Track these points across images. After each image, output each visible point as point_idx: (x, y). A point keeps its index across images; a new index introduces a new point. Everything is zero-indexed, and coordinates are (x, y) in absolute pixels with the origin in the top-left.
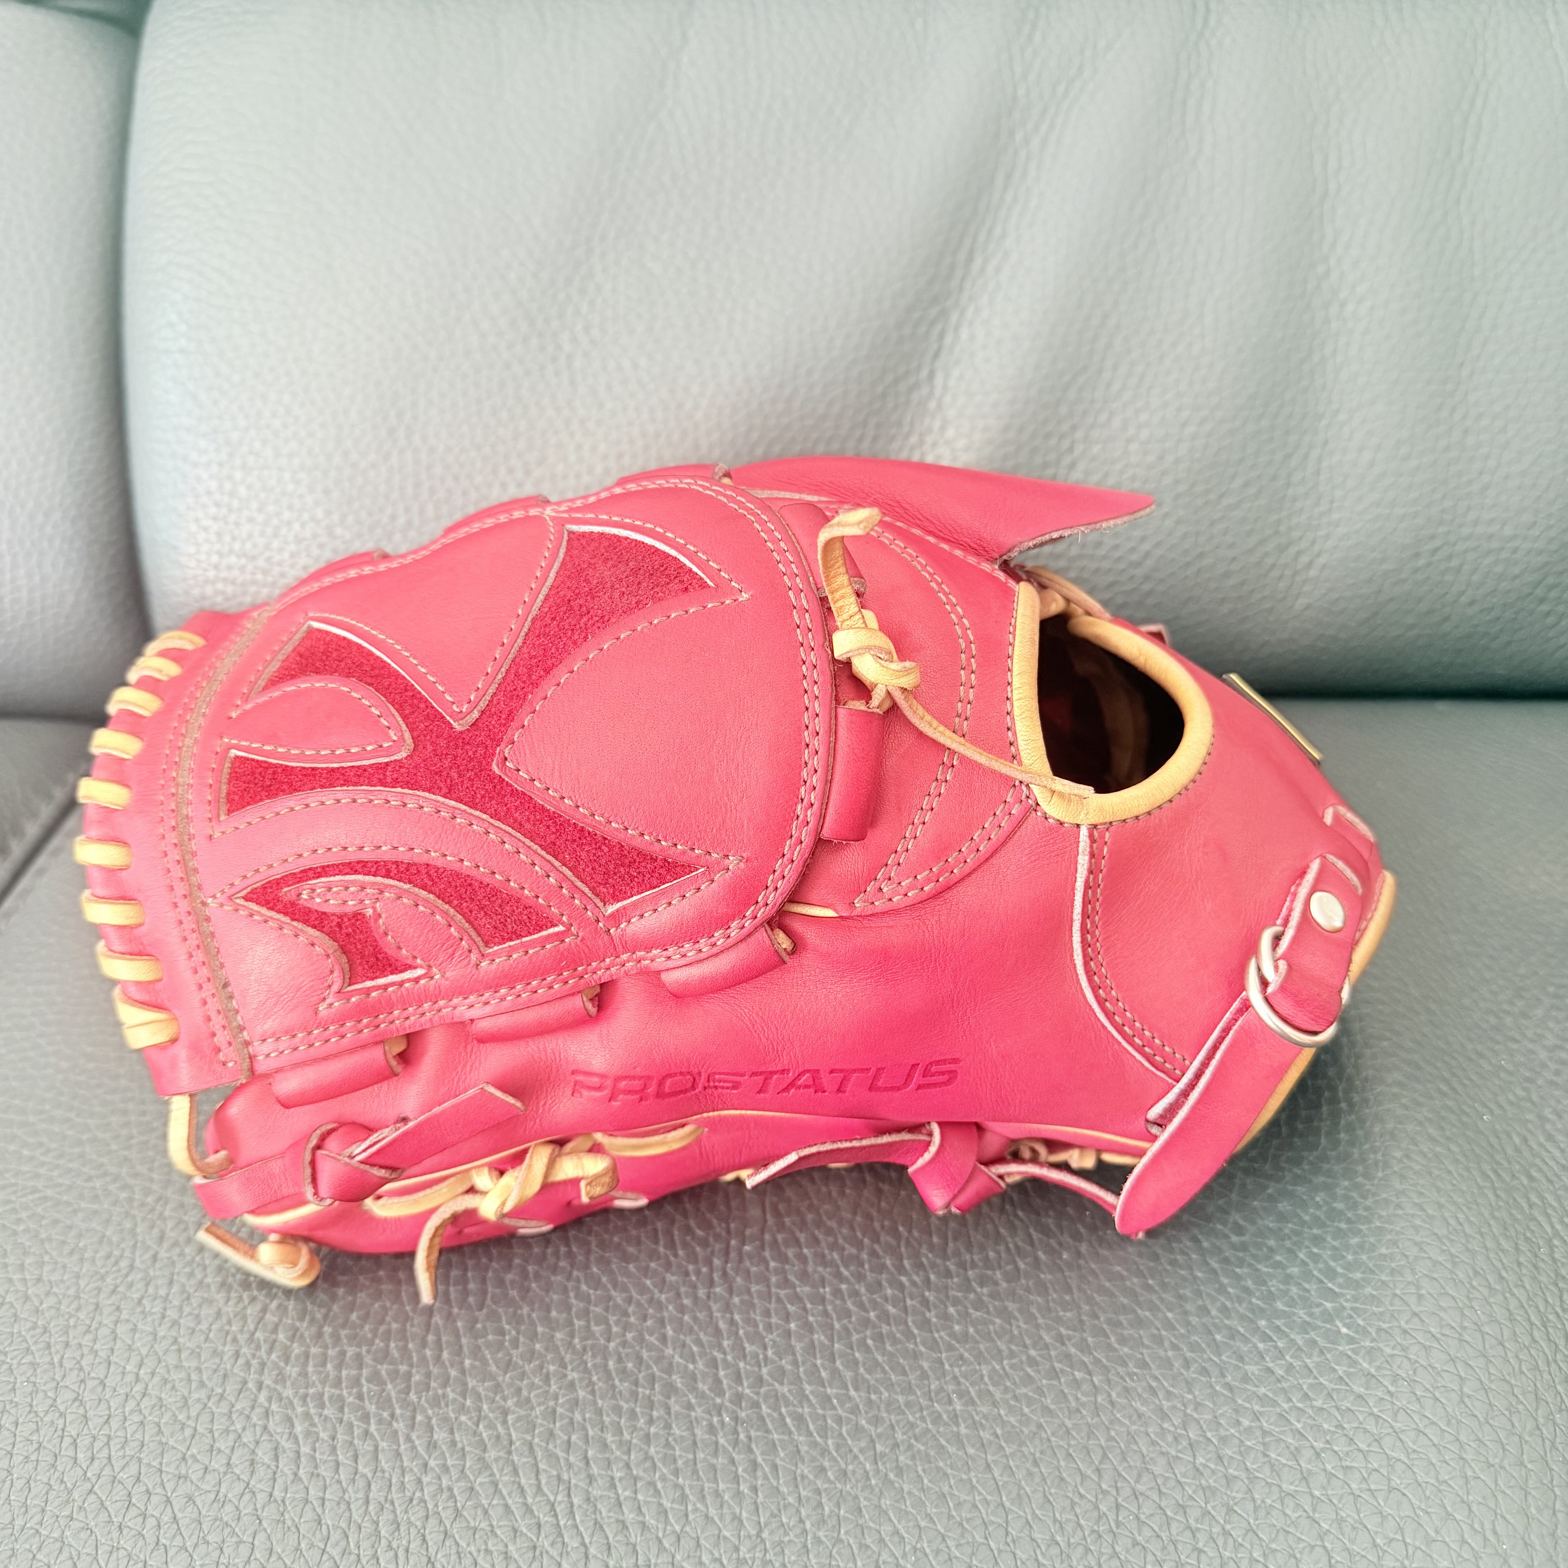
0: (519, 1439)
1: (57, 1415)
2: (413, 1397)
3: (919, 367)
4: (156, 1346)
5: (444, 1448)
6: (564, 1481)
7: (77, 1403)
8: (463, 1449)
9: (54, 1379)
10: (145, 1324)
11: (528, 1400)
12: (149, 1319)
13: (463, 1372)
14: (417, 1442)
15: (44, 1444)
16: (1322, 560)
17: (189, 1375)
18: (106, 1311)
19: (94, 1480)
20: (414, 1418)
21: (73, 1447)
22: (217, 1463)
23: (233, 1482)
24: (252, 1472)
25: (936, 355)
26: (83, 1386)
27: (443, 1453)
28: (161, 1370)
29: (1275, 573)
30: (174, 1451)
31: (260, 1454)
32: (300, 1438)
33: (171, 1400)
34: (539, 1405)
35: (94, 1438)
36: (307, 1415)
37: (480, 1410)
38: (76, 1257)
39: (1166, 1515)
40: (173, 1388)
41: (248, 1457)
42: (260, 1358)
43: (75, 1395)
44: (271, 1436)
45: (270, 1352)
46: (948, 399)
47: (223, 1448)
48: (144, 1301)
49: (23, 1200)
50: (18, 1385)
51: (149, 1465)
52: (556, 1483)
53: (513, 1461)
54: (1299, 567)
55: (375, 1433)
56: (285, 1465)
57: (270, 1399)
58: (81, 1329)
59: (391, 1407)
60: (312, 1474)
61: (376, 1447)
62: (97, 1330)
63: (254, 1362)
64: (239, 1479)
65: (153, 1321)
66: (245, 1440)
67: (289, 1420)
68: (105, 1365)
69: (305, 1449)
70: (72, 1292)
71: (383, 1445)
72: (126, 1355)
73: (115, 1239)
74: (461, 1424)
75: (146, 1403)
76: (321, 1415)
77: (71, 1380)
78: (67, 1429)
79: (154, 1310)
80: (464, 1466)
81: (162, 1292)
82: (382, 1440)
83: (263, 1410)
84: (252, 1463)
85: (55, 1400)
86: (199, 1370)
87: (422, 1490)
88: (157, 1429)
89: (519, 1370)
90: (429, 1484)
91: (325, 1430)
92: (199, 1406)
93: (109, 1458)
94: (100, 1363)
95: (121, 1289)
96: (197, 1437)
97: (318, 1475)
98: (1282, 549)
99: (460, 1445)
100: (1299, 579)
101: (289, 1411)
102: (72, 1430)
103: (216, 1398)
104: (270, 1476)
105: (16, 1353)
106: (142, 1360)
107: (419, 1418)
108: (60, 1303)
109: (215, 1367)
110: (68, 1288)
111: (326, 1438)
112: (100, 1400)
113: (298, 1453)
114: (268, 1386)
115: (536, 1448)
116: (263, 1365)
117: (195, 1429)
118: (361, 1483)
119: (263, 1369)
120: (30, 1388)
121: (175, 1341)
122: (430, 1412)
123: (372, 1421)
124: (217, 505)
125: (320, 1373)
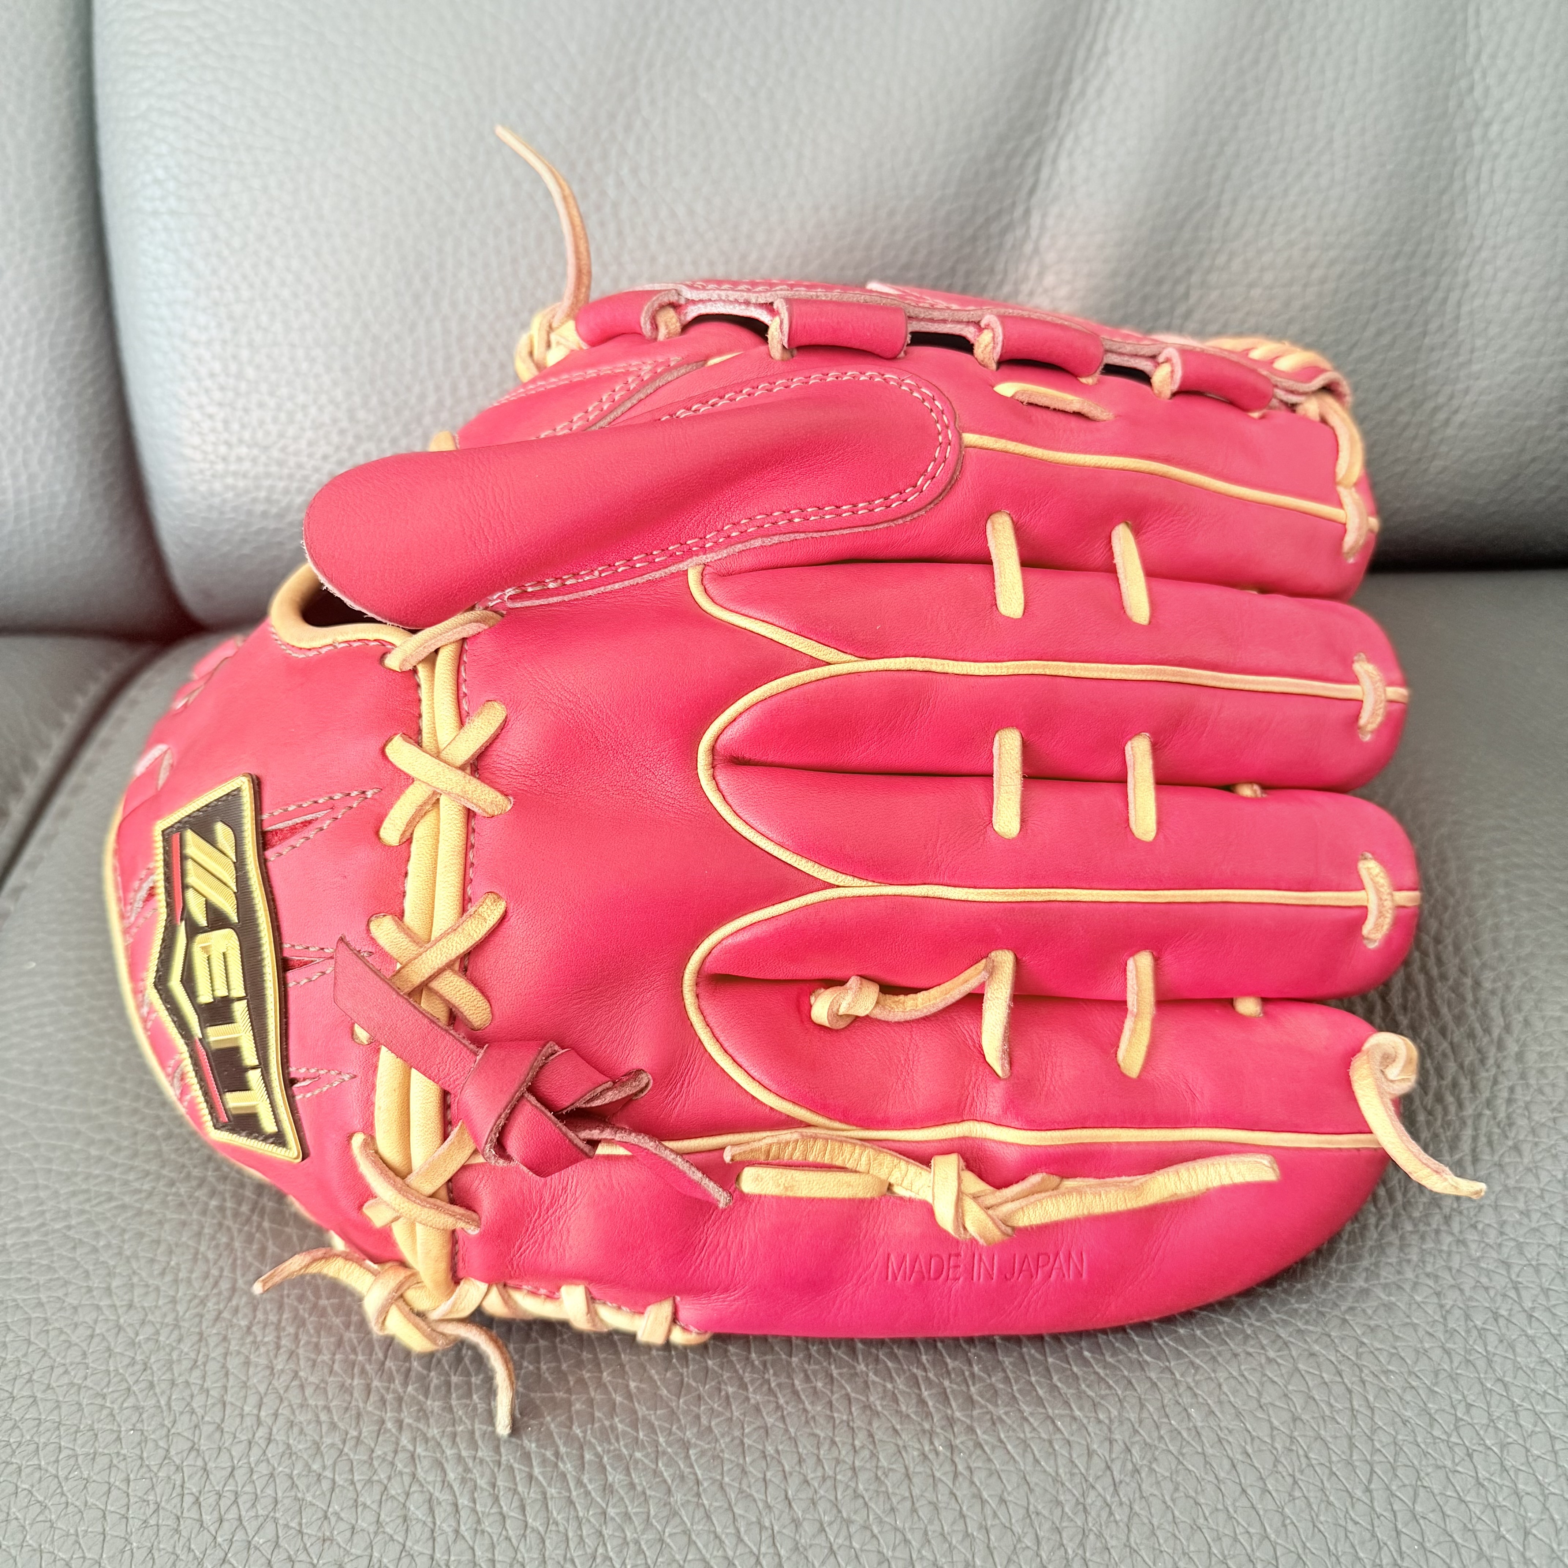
0: (706, 1479)
1: (173, 1468)
2: (577, 1431)
3: (1014, 205)
4: (275, 1382)
5: (622, 1492)
6: (766, 1528)
7: (194, 1454)
8: (644, 1493)
9: (163, 1425)
10: (259, 1356)
11: (709, 1429)
12: (263, 1350)
13: (629, 1396)
14: (590, 1487)
15: (163, 1504)
16: (1459, 418)
17: (317, 1416)
18: (213, 1341)
19: (226, 1547)
20: (582, 1457)
21: (196, 1507)
22: (365, 1522)
23: (386, 1543)
24: (407, 1531)
25: (1032, 191)
26: (197, 1432)
27: (622, 1499)
28: (284, 1411)
29: (1410, 432)
30: (314, 1508)
31: (412, 1508)
32: (456, 1487)
33: (300, 1447)
34: (723, 1436)
35: (220, 1496)
36: (459, 1458)
37: (657, 1444)
38: (168, 1278)
39: (1454, 1541)
40: (301, 1432)
41: (399, 1512)
42: (395, 1391)
43: (190, 1444)
44: (422, 1485)
45: (405, 1384)
46: (1045, 242)
47: (368, 1503)
48: (254, 1329)
49: (98, 1209)
50: (123, 1434)
51: (287, 1526)
52: (757, 1530)
53: (703, 1505)
54: (1436, 425)
55: (540, 1478)
56: (444, 1521)
57: (414, 1440)
58: (186, 1364)
59: (554, 1444)
60: (476, 1530)
61: (544, 1494)
62: (205, 1364)
63: (389, 1397)
64: (392, 1538)
65: (268, 1352)
66: (393, 1492)
67: (439, 1465)
68: (219, 1406)
69: (464, 1501)
70: (169, 1319)
71: (552, 1491)
72: (242, 1394)
73: (211, 1255)
74: (637, 1462)
75: (272, 1451)
76: (475, 1458)
77: (183, 1425)
78: (187, 1485)
79: (266, 1339)
80: (648, 1513)
81: (273, 1318)
82: (550, 1485)
83: (409, 1455)
84: (405, 1519)
85: (168, 1451)
86: (327, 1408)
87: (605, 1545)
88: (289, 1483)
89: (695, 1394)
90: (612, 1536)
91: (482, 1476)
92: (334, 1453)
93: (240, 1519)
94: (214, 1405)
95: (226, 1315)
96: (337, 1490)
97: (483, 1532)
98: (1416, 405)
99: (639, 1488)
100: (1435, 439)
101: (438, 1455)
102: (192, 1487)
103: (353, 1442)
104: (427, 1534)
105: (116, 1395)
106: (261, 1398)
107: (587, 1456)
108: (157, 1333)
109: (345, 1405)
110: (165, 1315)
111: (485, 1486)
112: (220, 1449)
113: (456, 1505)
114: (409, 1425)
115: (727, 1489)
116: (400, 1400)
117: (334, 1481)
118: (532, 1538)
119: (400, 1406)
120: (137, 1438)
121: (296, 1375)
122: (599, 1449)
123: (534, 1463)
124: (222, 388)
125: (467, 1406)
